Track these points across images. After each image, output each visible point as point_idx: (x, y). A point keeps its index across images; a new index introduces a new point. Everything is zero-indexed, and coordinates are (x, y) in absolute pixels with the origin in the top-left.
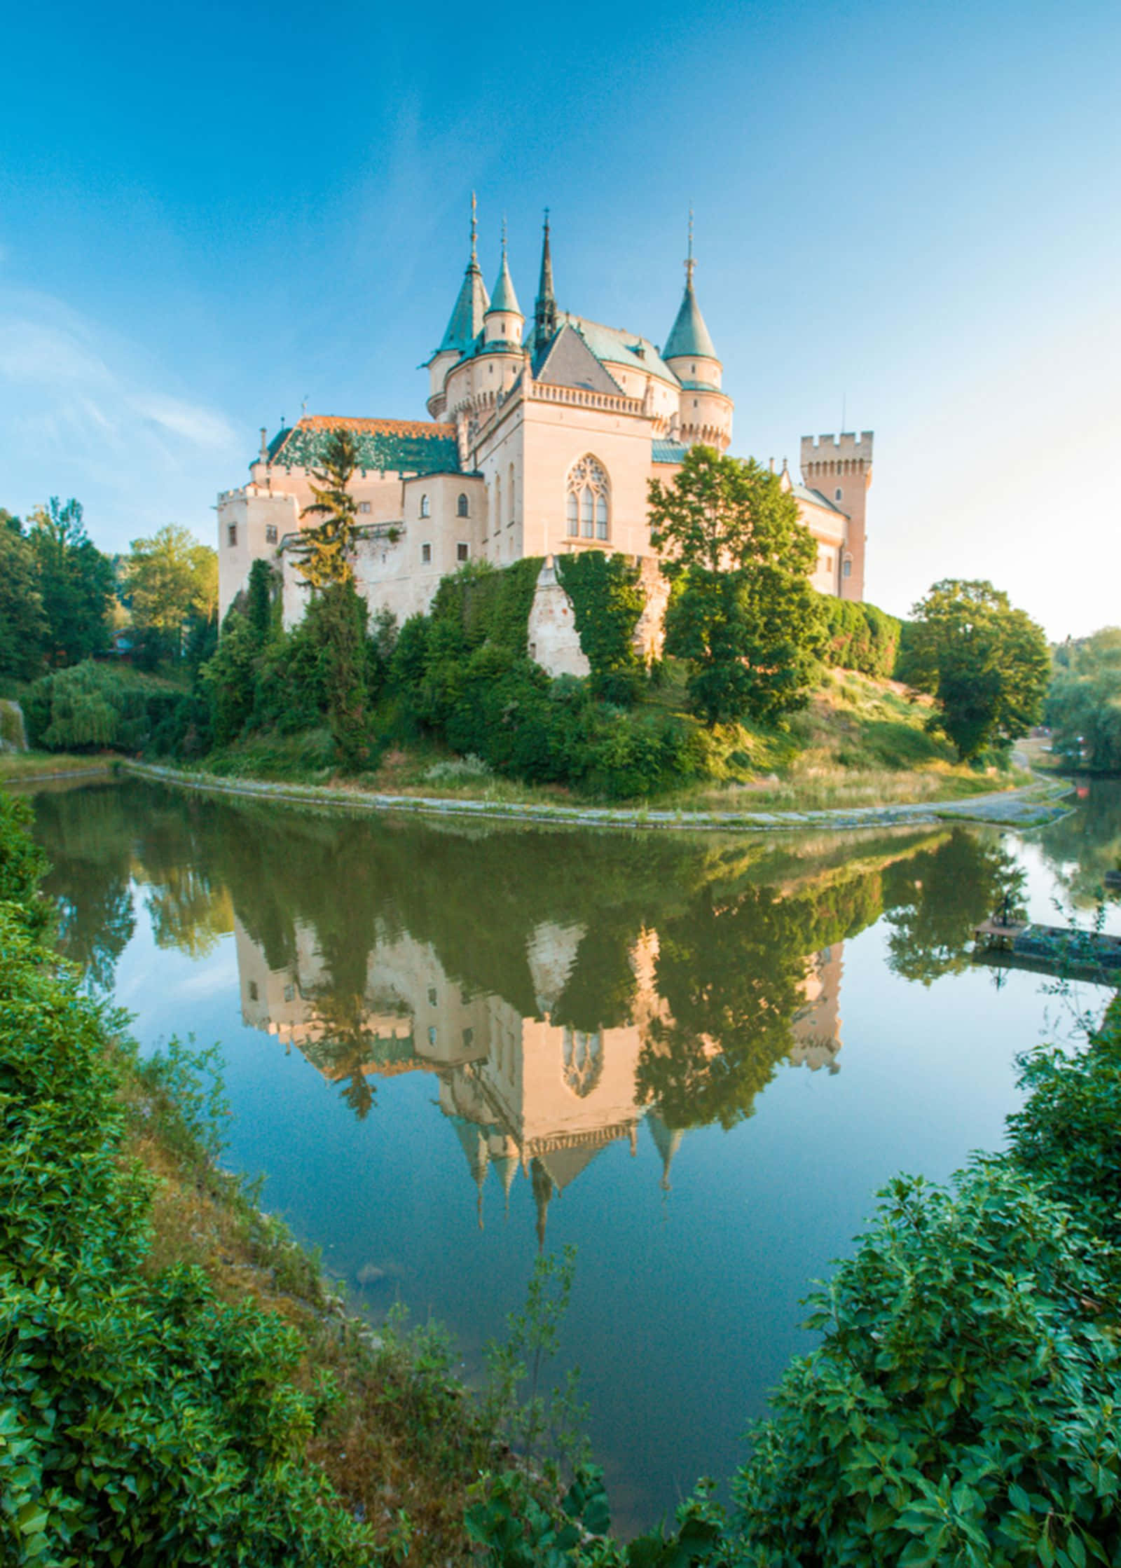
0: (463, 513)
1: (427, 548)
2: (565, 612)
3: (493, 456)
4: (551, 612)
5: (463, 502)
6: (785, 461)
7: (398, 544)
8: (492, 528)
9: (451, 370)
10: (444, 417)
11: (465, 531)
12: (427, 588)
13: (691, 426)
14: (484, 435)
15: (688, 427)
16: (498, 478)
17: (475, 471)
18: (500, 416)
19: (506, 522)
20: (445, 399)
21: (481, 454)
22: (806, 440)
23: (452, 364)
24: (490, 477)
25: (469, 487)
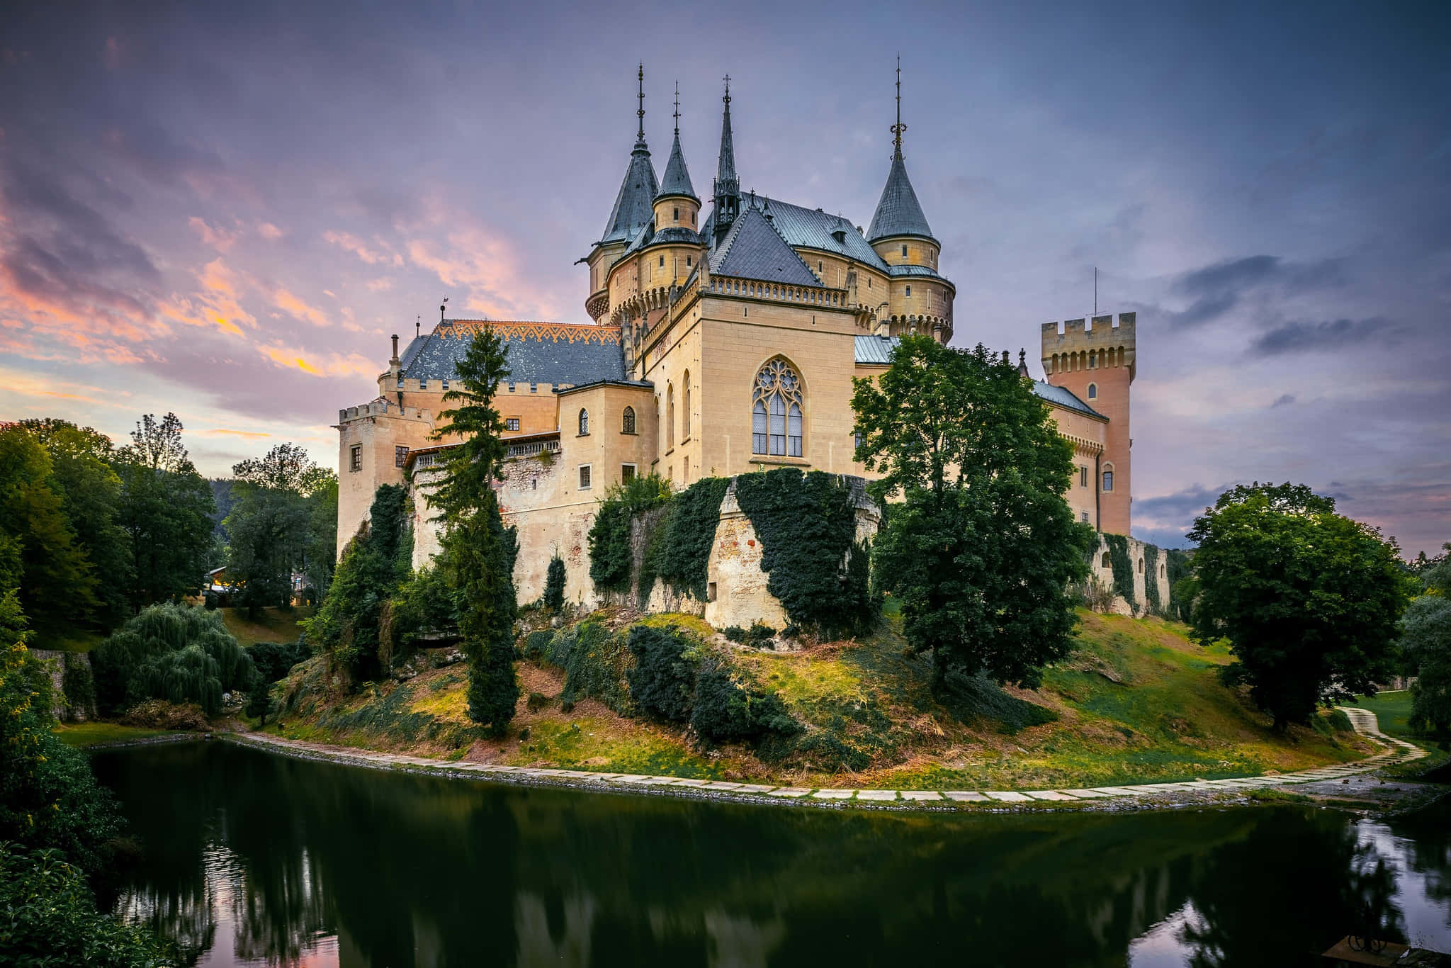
0: (629, 430)
1: (585, 472)
2: (752, 544)
3: (664, 362)
4: (736, 544)
5: (629, 417)
6: (1022, 354)
7: (553, 468)
8: (663, 447)
9: (613, 266)
10: (605, 319)
11: (631, 451)
12: (586, 518)
13: (903, 318)
14: (654, 337)
15: (899, 319)
16: (671, 388)
17: (643, 380)
18: (673, 315)
19: (679, 438)
20: (608, 297)
21: (651, 360)
22: (1048, 328)
23: (616, 258)
24: (661, 388)
25: (637, 400)
